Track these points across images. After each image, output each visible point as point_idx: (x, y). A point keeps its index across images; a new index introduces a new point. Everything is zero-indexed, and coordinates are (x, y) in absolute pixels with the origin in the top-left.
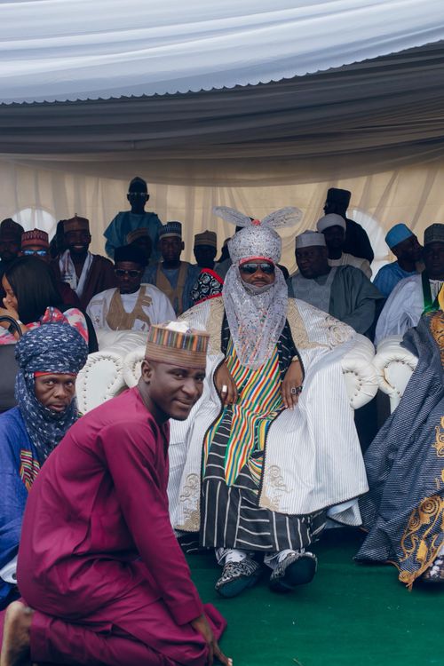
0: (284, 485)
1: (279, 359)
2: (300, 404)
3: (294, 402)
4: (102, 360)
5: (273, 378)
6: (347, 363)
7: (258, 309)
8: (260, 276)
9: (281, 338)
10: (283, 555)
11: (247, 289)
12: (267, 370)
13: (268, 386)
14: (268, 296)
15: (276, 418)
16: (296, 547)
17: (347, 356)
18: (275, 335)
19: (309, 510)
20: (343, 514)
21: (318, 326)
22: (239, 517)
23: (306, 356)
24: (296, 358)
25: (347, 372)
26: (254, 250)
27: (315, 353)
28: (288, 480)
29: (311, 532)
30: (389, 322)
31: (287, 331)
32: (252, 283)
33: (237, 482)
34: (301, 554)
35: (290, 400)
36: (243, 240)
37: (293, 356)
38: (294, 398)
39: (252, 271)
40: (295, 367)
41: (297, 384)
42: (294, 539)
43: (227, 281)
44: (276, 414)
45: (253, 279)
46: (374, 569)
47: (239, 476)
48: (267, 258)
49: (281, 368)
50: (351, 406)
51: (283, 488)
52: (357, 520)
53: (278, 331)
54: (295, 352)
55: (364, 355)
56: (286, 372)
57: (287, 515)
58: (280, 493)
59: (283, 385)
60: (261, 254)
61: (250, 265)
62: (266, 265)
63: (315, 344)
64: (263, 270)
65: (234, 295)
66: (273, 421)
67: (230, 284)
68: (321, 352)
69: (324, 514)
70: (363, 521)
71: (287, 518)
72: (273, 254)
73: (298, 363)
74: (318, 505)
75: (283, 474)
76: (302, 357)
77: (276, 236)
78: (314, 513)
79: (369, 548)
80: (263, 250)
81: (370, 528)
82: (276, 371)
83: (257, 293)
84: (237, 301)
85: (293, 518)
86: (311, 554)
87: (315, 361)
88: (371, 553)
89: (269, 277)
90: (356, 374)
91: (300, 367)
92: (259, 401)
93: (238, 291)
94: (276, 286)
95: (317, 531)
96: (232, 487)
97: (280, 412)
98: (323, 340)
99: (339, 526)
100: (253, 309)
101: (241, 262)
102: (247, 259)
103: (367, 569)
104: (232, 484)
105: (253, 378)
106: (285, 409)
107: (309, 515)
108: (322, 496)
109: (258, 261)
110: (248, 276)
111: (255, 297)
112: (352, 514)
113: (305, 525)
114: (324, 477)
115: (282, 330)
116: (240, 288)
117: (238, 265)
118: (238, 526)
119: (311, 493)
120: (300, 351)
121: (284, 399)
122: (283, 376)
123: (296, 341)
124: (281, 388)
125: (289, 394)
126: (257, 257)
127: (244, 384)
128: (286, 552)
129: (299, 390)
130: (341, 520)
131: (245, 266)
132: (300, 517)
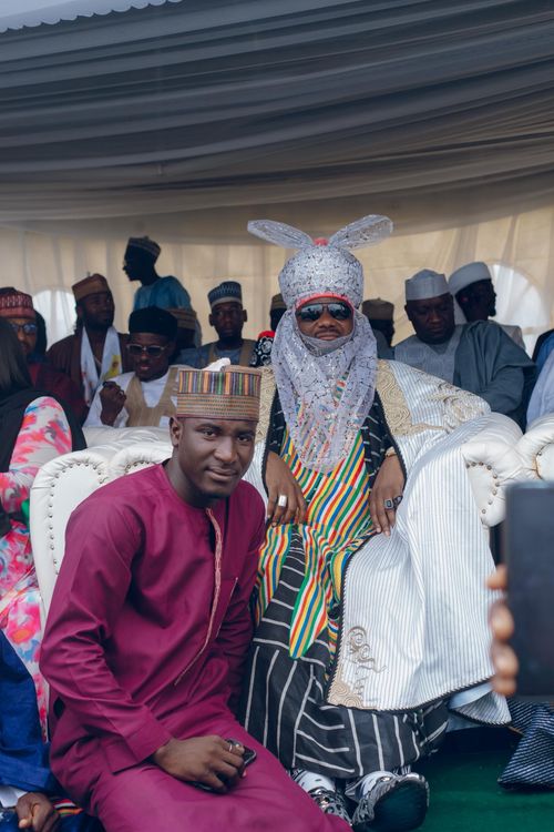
0: (373, 660)
1: (365, 457)
2: (399, 525)
3: (391, 523)
4: (75, 466)
5: (356, 486)
6: (472, 449)
7: (328, 377)
8: (327, 322)
9: (367, 422)
10: (370, 782)
11: (309, 347)
12: (346, 474)
13: (350, 497)
14: (343, 355)
15: (360, 548)
16: (393, 766)
17: (472, 439)
18: (356, 417)
19: (414, 700)
20: (477, 703)
21: (427, 398)
22: (302, 712)
23: (408, 446)
24: (391, 450)
25: (474, 464)
26: (315, 283)
27: (422, 440)
28: (378, 650)
29: (420, 738)
30: (547, 402)
31: (377, 410)
32: (315, 336)
33: (309, 653)
34: (400, 779)
35: (384, 519)
36: (298, 269)
37: (386, 448)
38: (391, 515)
39: (314, 316)
40: (391, 465)
41: (394, 492)
42: (390, 751)
43: (279, 338)
44: (361, 542)
45: (317, 329)
46: (534, 799)
47: (315, 644)
48: (338, 295)
49: (369, 470)
50: (483, 522)
51: (370, 664)
52: (501, 714)
53: (361, 410)
54: (390, 442)
55: (501, 437)
56: (377, 474)
57: (375, 711)
58: (365, 673)
59: (373, 497)
60: (328, 289)
61: (312, 308)
62: (338, 307)
63: (421, 427)
64: (334, 314)
65: (290, 357)
66: (354, 553)
67: (284, 340)
68: (433, 438)
69: (444, 706)
70: (512, 714)
71: (374, 717)
72: (347, 288)
73: (395, 459)
74: (433, 691)
75: (371, 640)
76: (401, 449)
77: (352, 260)
78: (425, 706)
79: (523, 763)
80: (330, 283)
81: (525, 727)
82: (362, 474)
83: (325, 352)
84: (295, 365)
85: (386, 716)
86: (417, 776)
87: (421, 453)
88: (527, 772)
89: (344, 324)
90: (489, 468)
91: (398, 465)
92: (335, 523)
93: (295, 350)
94: (356, 340)
95: (433, 736)
96: (299, 660)
97: (367, 539)
98: (435, 420)
99: (474, 726)
100: (321, 376)
101: (298, 305)
102: (306, 299)
103: (520, 800)
104: (299, 655)
105: (325, 486)
106: (376, 533)
107: (416, 710)
108: (438, 675)
109: (324, 300)
110: (309, 325)
111: (322, 359)
112: (493, 704)
113: (408, 727)
114: (440, 644)
115: (368, 407)
116: (299, 346)
117: (294, 310)
118: (297, 731)
119: (418, 671)
120: (398, 439)
121: (375, 518)
122: (371, 483)
123: (392, 423)
124: (368, 501)
125: (382, 509)
126: (322, 293)
127: (310, 497)
128: (375, 776)
129: (396, 503)
130: (475, 715)
131: (305, 310)
132: (400, 713)
